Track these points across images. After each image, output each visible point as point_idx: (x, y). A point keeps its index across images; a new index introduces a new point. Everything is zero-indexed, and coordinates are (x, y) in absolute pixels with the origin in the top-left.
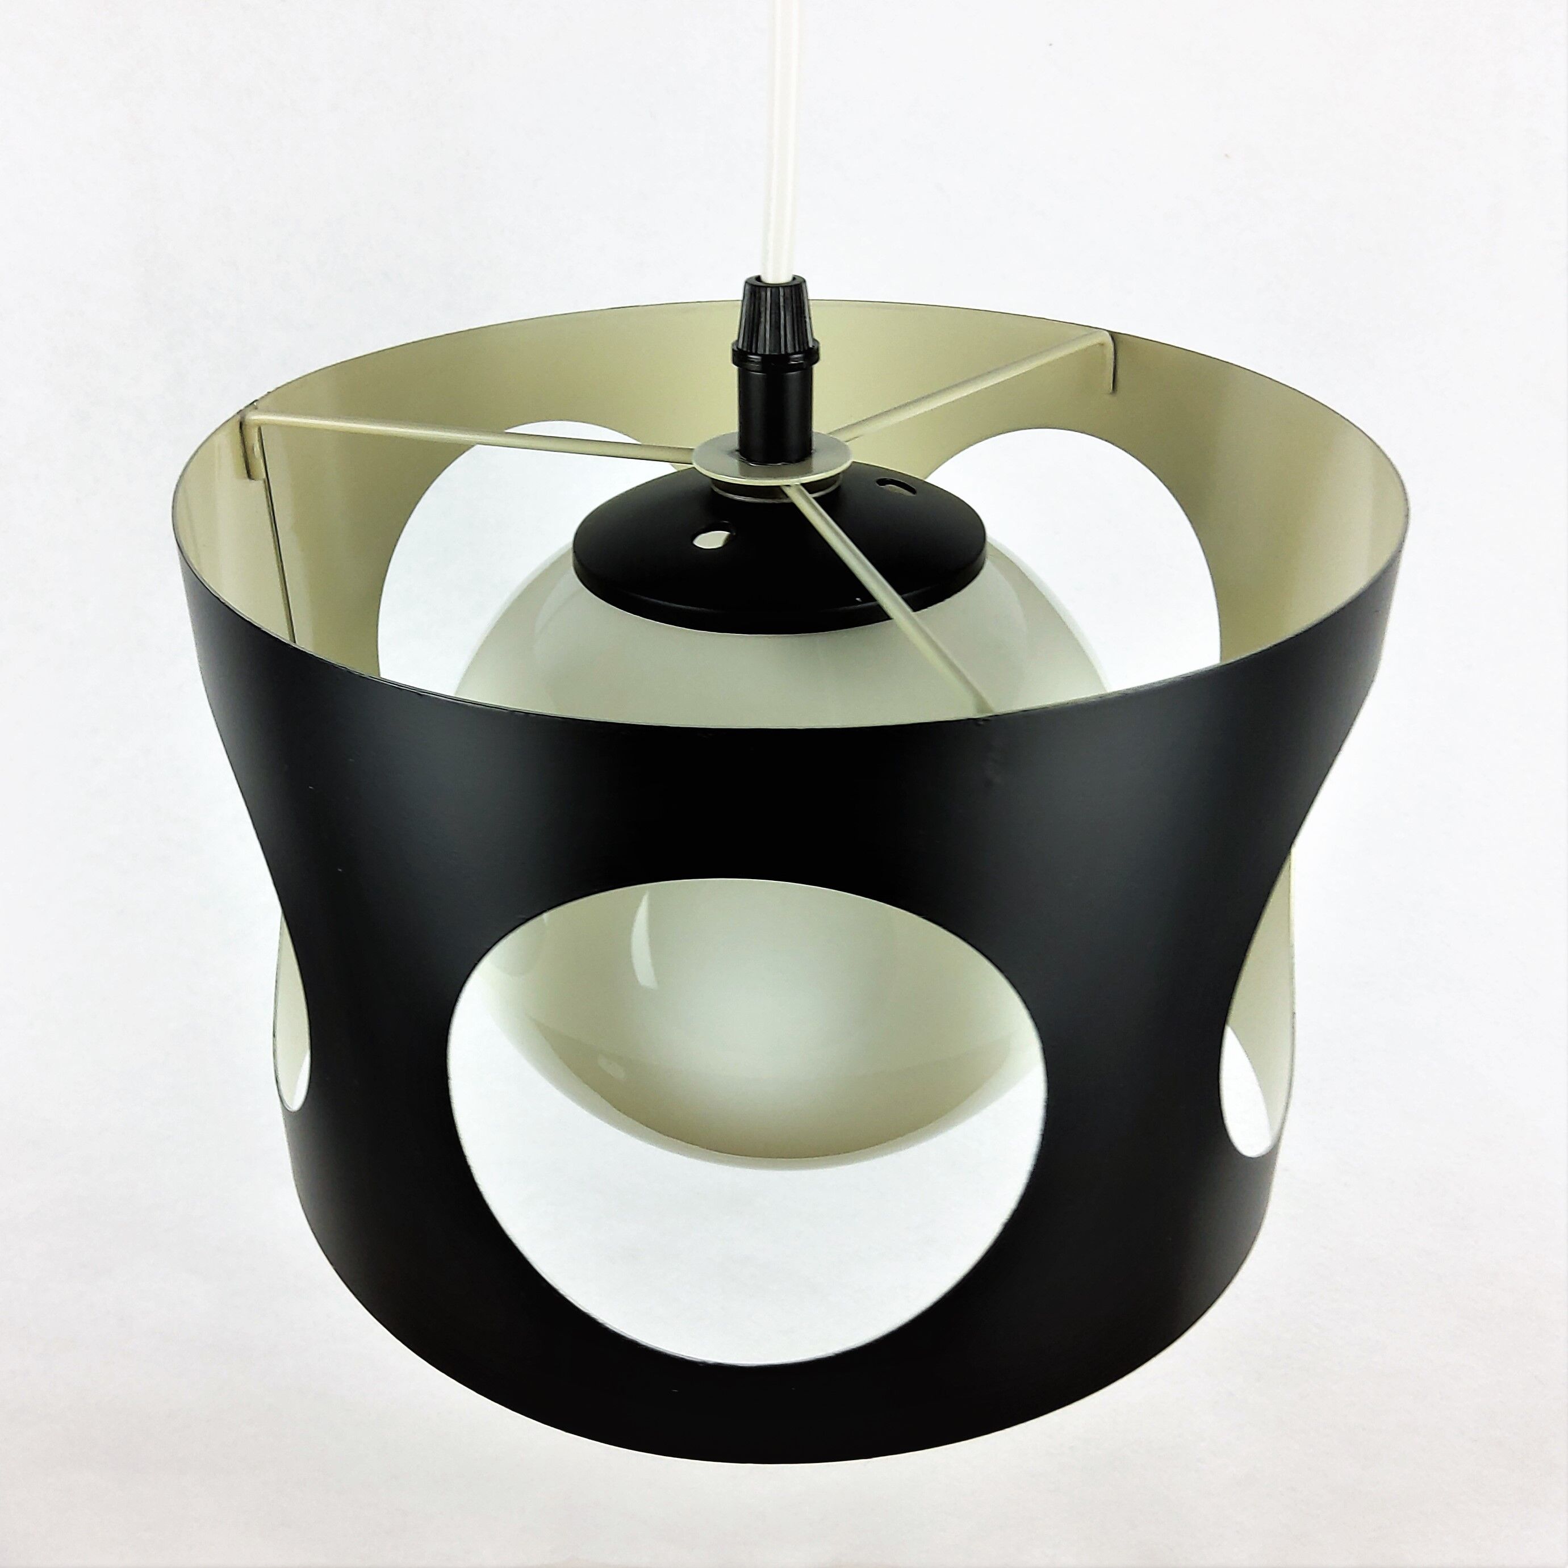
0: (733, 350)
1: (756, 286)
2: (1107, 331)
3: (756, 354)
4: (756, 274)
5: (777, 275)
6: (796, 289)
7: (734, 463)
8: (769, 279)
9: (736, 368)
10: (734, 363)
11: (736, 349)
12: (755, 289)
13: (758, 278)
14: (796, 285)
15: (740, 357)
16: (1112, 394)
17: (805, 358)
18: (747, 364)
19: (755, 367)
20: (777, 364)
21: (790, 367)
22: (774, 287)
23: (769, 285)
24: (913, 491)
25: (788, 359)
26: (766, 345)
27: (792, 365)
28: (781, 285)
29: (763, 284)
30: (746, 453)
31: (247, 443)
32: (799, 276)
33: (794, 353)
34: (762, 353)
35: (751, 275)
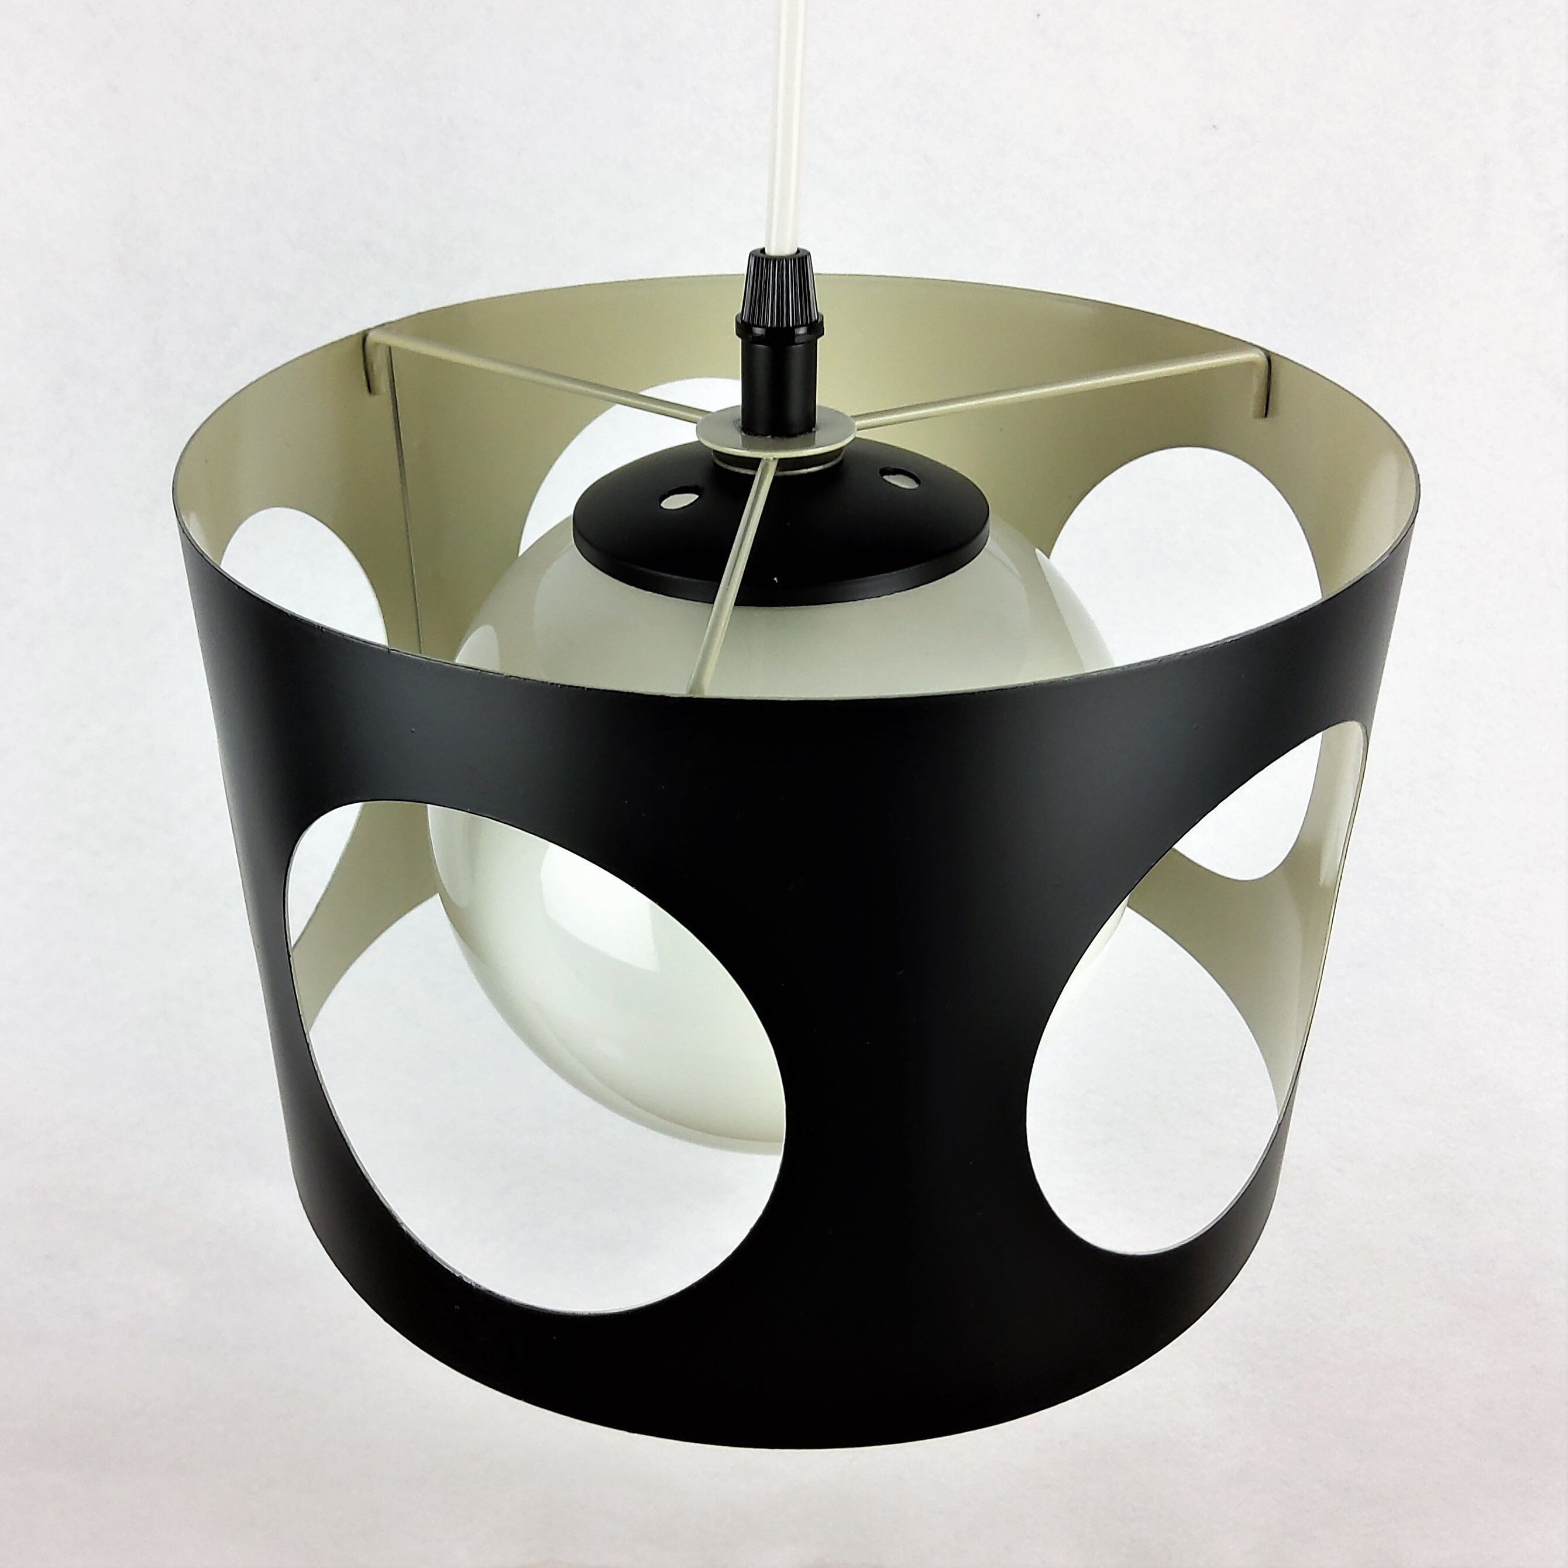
0: (737, 323)
2: (1262, 349)
3: (758, 326)
4: (761, 247)
5: (780, 247)
6: (801, 260)
7: (738, 437)
8: (771, 252)
10: (738, 334)
11: (740, 321)
12: (760, 261)
13: (763, 251)
14: (799, 255)
15: (744, 329)
16: (1263, 417)
17: (809, 331)
18: (751, 336)
19: (759, 340)
20: (779, 337)
21: (792, 340)
22: (779, 259)
23: (773, 257)
24: (917, 481)
25: (790, 332)
26: (769, 318)
27: (794, 338)
28: (786, 257)
29: (768, 256)
30: (749, 428)
31: (370, 362)
32: (804, 248)
33: (796, 327)
34: (767, 327)
35: (755, 248)
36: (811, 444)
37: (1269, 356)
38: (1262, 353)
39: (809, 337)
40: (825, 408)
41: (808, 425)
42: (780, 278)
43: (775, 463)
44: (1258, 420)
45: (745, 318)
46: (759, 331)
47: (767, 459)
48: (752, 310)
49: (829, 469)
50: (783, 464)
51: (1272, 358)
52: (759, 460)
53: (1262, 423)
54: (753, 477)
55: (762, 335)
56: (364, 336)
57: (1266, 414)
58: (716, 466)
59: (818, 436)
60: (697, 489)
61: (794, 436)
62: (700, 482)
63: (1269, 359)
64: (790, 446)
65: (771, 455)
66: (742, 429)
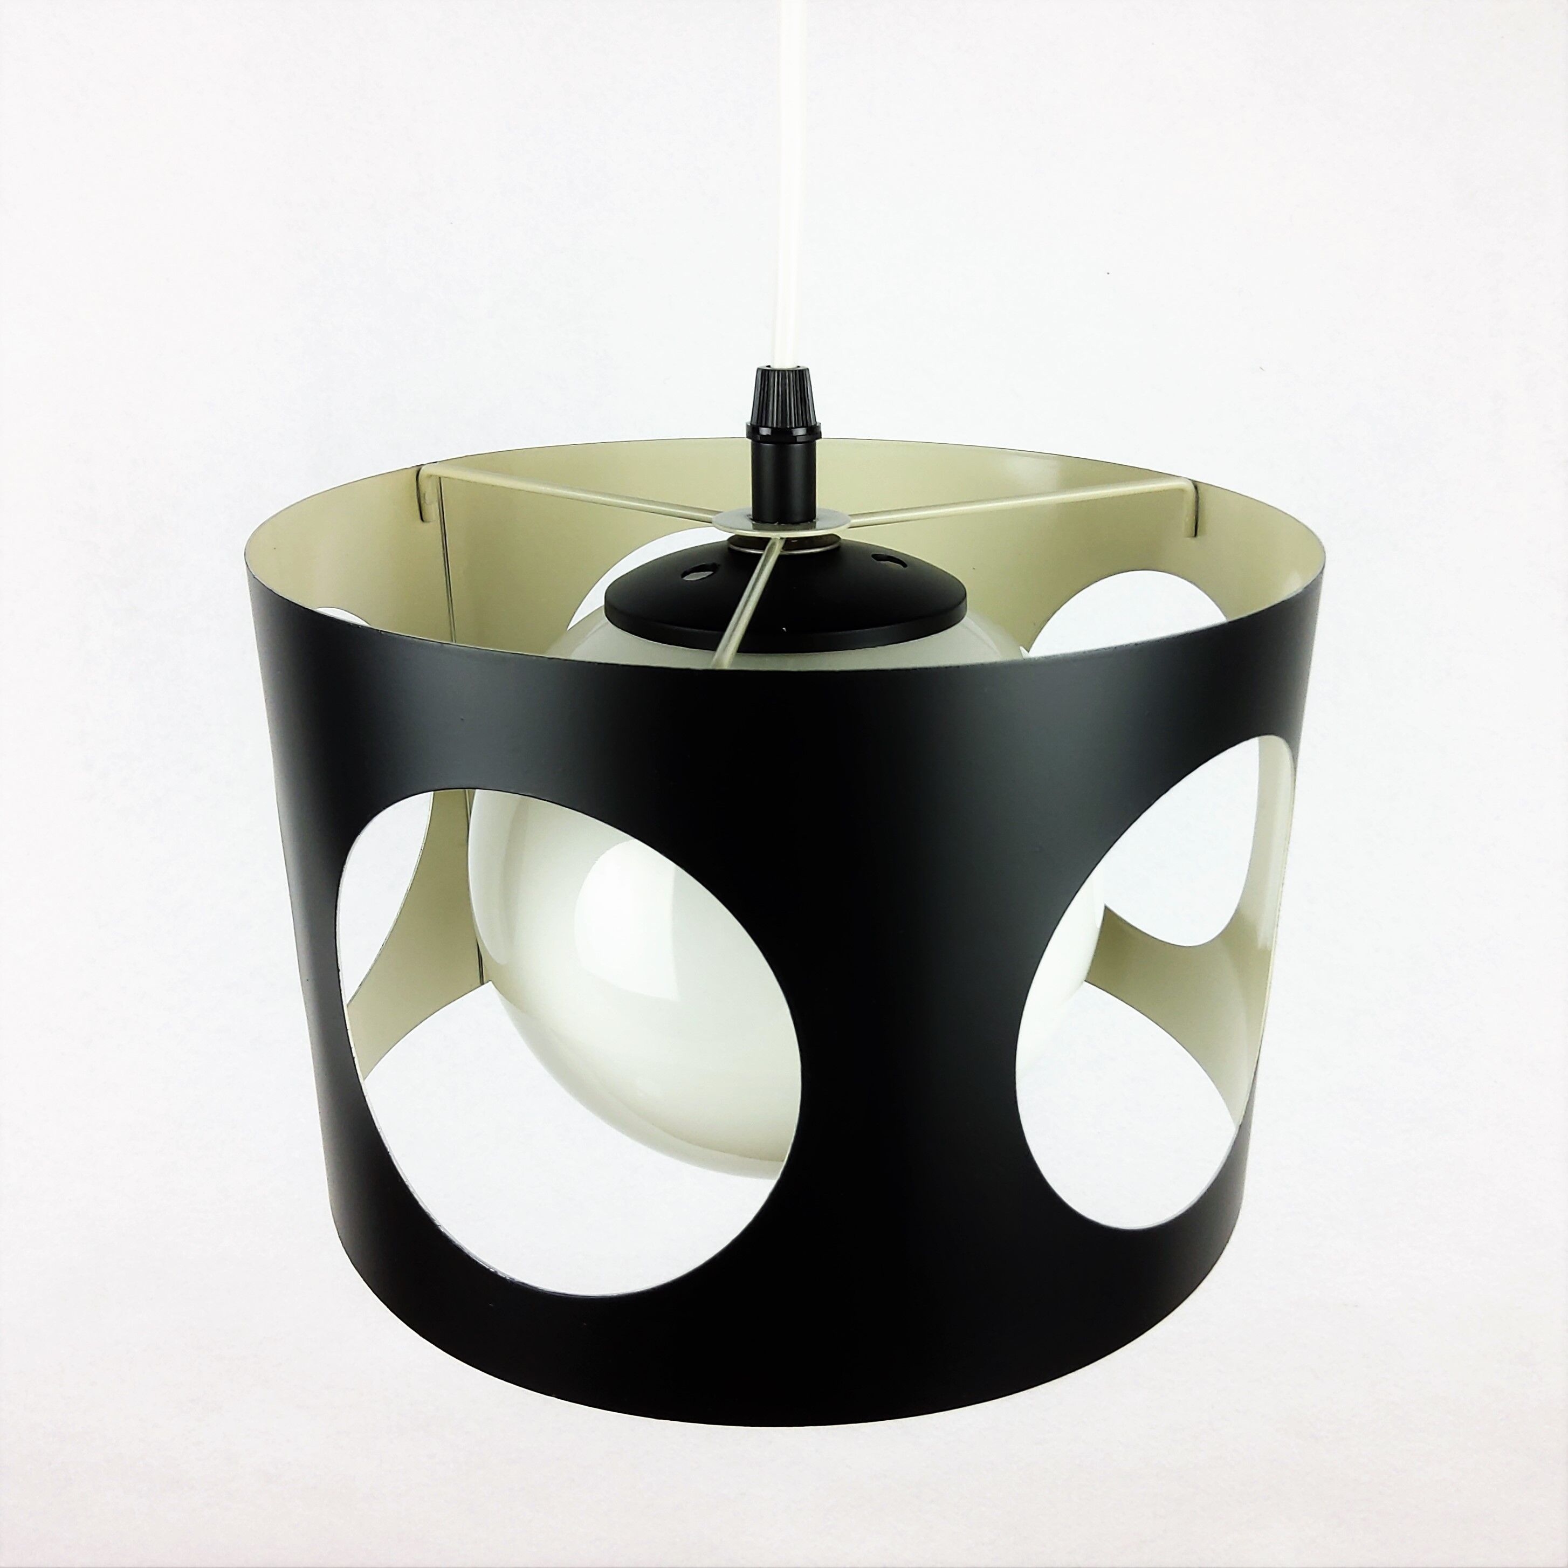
0: (748, 426)
1: (765, 370)
2: (1190, 479)
3: (766, 426)
4: (767, 363)
5: (783, 362)
6: (800, 377)
7: (750, 524)
8: (777, 366)
9: (750, 441)
10: (749, 437)
11: (750, 425)
12: (765, 375)
13: (769, 366)
14: (799, 370)
16: (1193, 537)
17: (809, 434)
18: (759, 436)
19: (765, 439)
20: (782, 437)
21: (794, 440)
22: (783, 373)
23: (779, 371)
24: (904, 565)
25: (791, 433)
26: (774, 420)
27: (796, 437)
28: (789, 371)
29: (774, 371)
30: (758, 517)
31: (422, 491)
32: (803, 365)
33: (796, 427)
34: (772, 428)
35: (763, 365)
36: (813, 527)
37: (1196, 485)
38: (1190, 482)
39: (809, 438)
40: (823, 509)
41: (809, 517)
42: (783, 386)
43: (782, 543)
44: (1189, 539)
45: (755, 423)
46: (765, 431)
47: (775, 539)
48: (760, 415)
49: (827, 550)
50: (789, 544)
51: (1199, 487)
52: (769, 539)
53: (1193, 541)
54: (760, 556)
55: (768, 435)
57: (1196, 535)
58: (729, 549)
59: (818, 524)
60: (713, 567)
61: (798, 523)
62: (718, 562)
63: (1196, 487)
64: (794, 530)
65: (778, 536)
66: (753, 520)
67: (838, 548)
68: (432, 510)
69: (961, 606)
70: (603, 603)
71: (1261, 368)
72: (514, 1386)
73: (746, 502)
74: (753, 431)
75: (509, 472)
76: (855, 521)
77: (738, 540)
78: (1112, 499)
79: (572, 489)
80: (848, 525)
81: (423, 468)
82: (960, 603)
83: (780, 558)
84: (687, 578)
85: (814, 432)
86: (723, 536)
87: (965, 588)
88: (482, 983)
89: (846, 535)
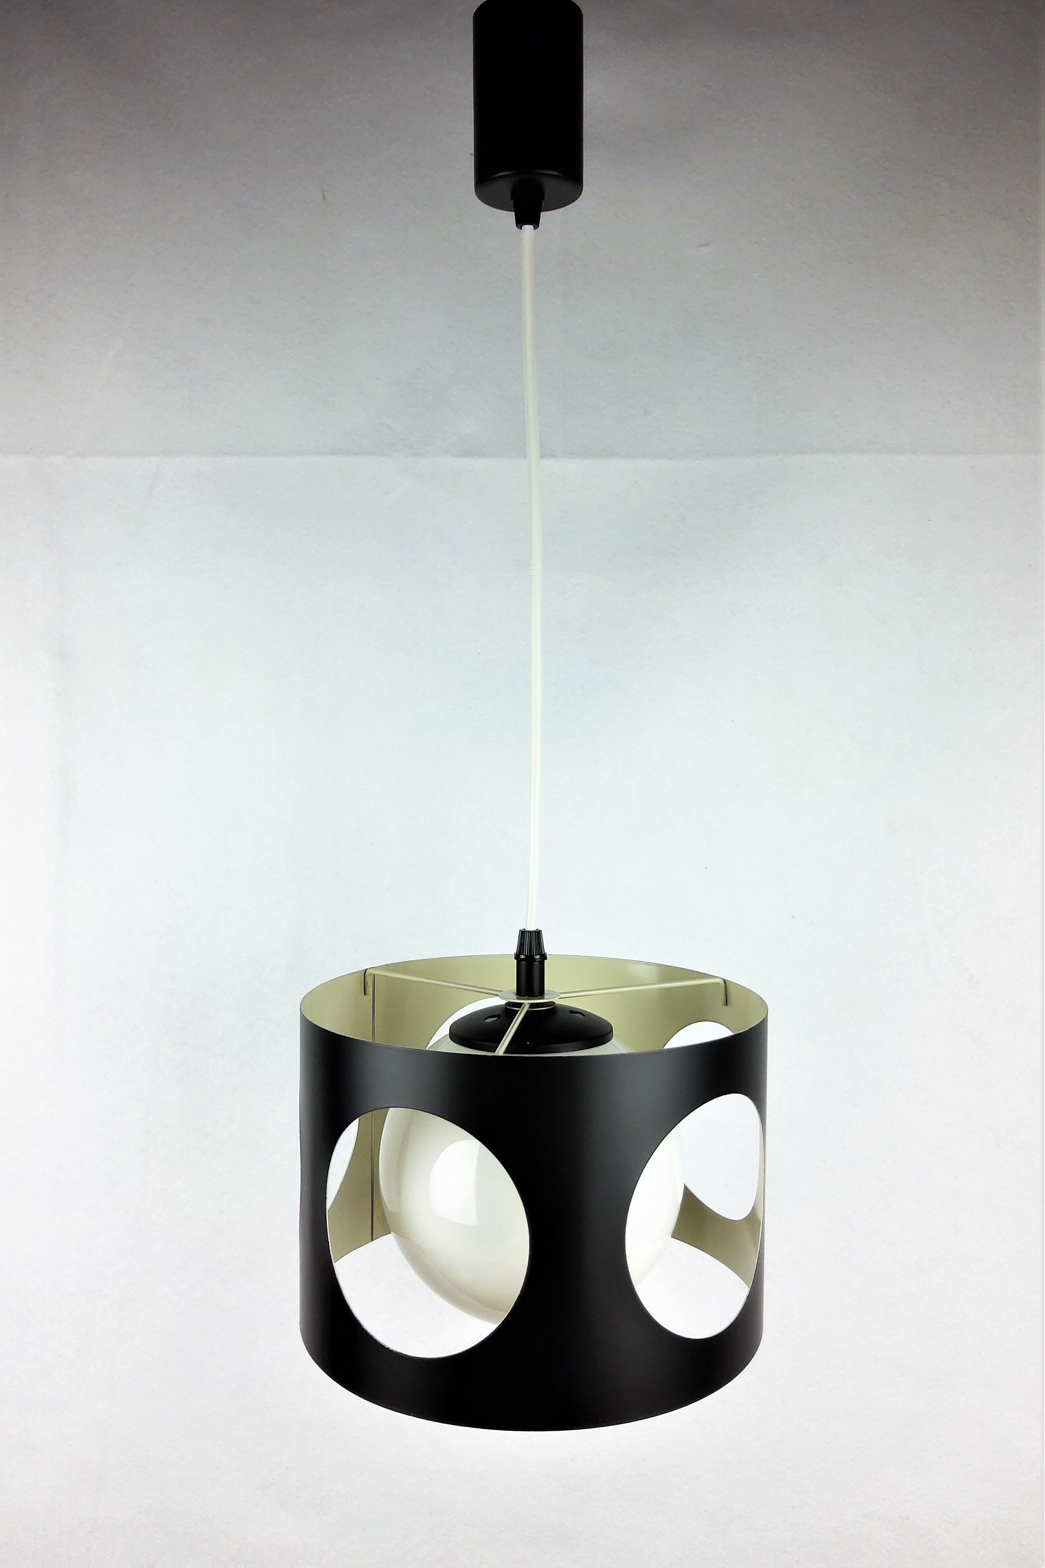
1: (523, 931)
3: (523, 954)
5: (531, 927)
6: (538, 933)
7: (515, 997)
8: (528, 929)
9: (516, 961)
10: (515, 958)
11: (516, 954)
12: (523, 933)
13: (524, 929)
14: (538, 931)
16: (724, 1005)
17: (541, 957)
18: (520, 959)
19: (523, 960)
20: (530, 959)
21: (535, 960)
22: (530, 932)
23: (528, 931)
24: (584, 1015)
25: (534, 957)
26: (526, 952)
27: (535, 959)
28: (533, 931)
29: (526, 931)
30: (519, 993)
31: (366, 981)
32: (540, 928)
33: (536, 955)
34: (525, 955)
35: (522, 928)
36: (543, 998)
37: (725, 981)
38: (722, 980)
39: (542, 959)
40: (548, 990)
41: (541, 993)
42: (531, 939)
43: (529, 1005)
44: (724, 1006)
45: (518, 953)
46: (522, 957)
48: (520, 951)
49: (550, 1009)
50: (532, 1006)
51: (727, 982)
52: (523, 1003)
53: (726, 1007)
54: (518, 1011)
55: (524, 958)
56: (366, 971)
57: (727, 1005)
58: (506, 1008)
59: (546, 997)
60: (498, 1016)
61: (536, 996)
62: (500, 1013)
63: (725, 982)
64: (534, 999)
65: (527, 1002)
66: (516, 995)
67: (555, 1007)
68: (370, 990)
69: (609, 1035)
70: (448, 1032)
71: (792, 917)
72: (394, 1412)
73: (514, 987)
74: (517, 957)
75: (405, 972)
76: (562, 996)
77: (510, 1004)
78: (691, 986)
79: (439, 981)
80: (559, 997)
81: (368, 970)
82: (609, 1033)
83: (527, 1012)
84: (486, 1021)
85: (544, 957)
86: (503, 1002)
87: (612, 1027)
88: (372, 1240)
89: (558, 1002)
